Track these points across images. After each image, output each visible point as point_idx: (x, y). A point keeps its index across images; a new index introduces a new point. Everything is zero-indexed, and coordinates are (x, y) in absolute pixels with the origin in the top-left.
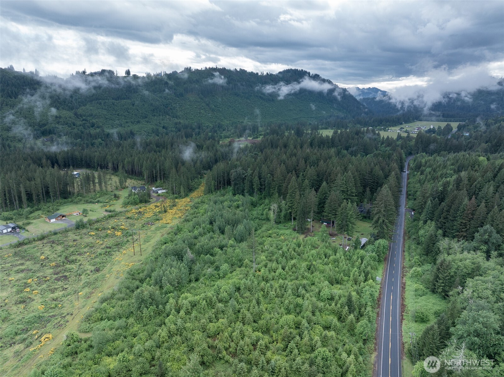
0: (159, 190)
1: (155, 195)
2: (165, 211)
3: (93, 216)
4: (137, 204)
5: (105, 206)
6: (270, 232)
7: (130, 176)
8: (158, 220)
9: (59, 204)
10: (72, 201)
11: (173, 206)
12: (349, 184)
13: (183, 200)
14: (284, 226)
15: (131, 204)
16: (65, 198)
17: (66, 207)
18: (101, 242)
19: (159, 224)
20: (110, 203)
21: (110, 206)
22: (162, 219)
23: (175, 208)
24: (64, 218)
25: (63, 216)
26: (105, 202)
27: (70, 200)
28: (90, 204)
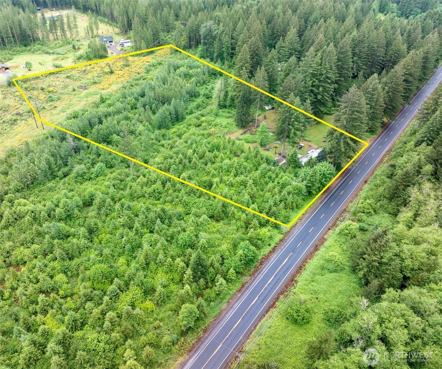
0: (126, 42)
1: (119, 48)
2: (112, 72)
3: (37, 71)
4: (90, 59)
5: (57, 59)
6: (203, 119)
7: (110, 22)
8: (95, 83)
9: (15, 53)
10: (29, 50)
11: (126, 66)
12: (326, 65)
13: (144, 58)
14: (229, 112)
15: (85, 59)
16: (26, 46)
17: (21, 56)
18: (19, 106)
19: (92, 89)
20: (66, 56)
21: (62, 59)
22: (100, 83)
23: (126, 68)
24: (7, 71)
25: (7, 69)
26: (60, 54)
27: (28, 48)
28: (46, 55)
